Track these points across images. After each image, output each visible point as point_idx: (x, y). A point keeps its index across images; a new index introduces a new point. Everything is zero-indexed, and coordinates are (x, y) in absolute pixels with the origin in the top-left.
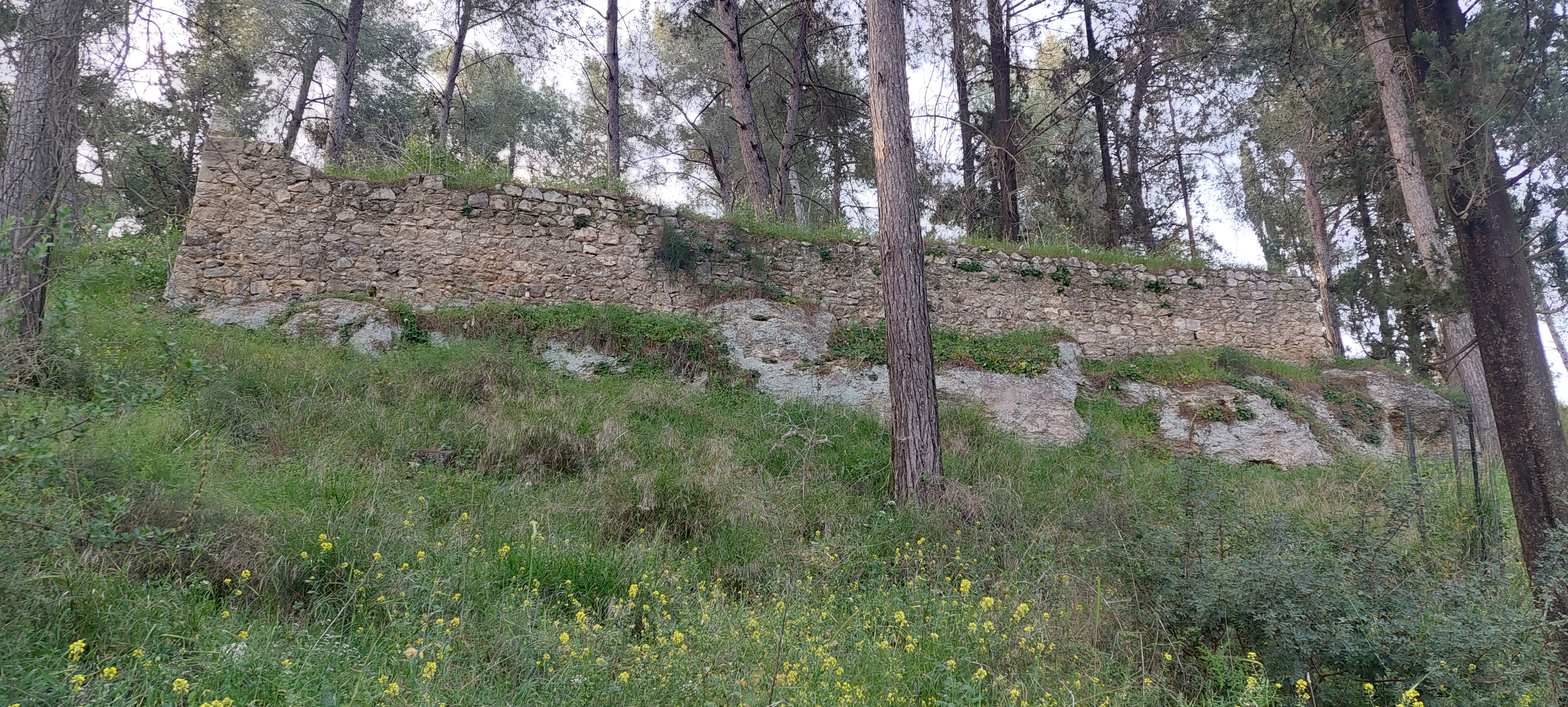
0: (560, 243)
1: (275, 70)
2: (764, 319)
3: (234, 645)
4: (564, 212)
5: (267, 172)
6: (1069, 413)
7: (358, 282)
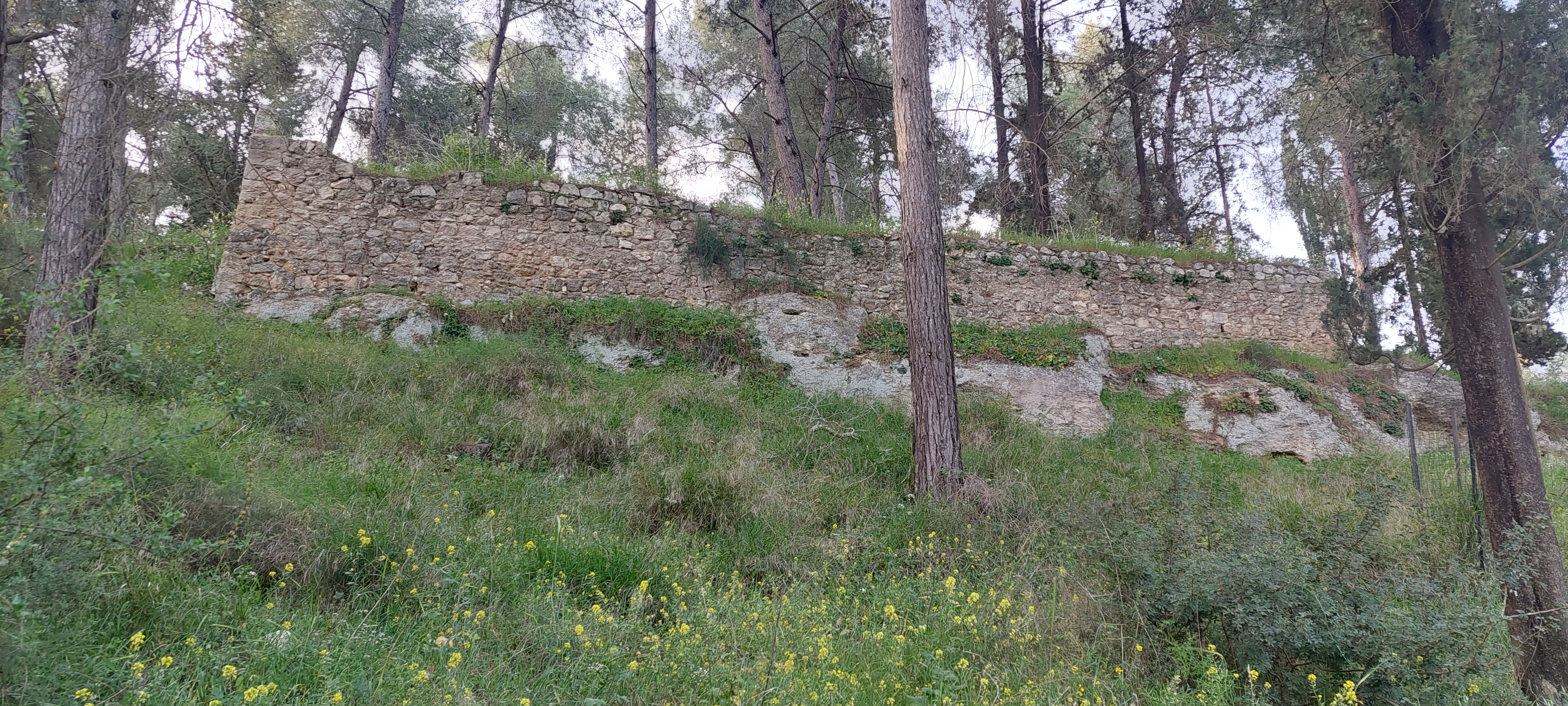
0: (597, 238)
1: (319, 61)
2: (796, 313)
3: (278, 632)
4: (600, 208)
5: (311, 169)
6: (1095, 406)
7: (400, 277)
